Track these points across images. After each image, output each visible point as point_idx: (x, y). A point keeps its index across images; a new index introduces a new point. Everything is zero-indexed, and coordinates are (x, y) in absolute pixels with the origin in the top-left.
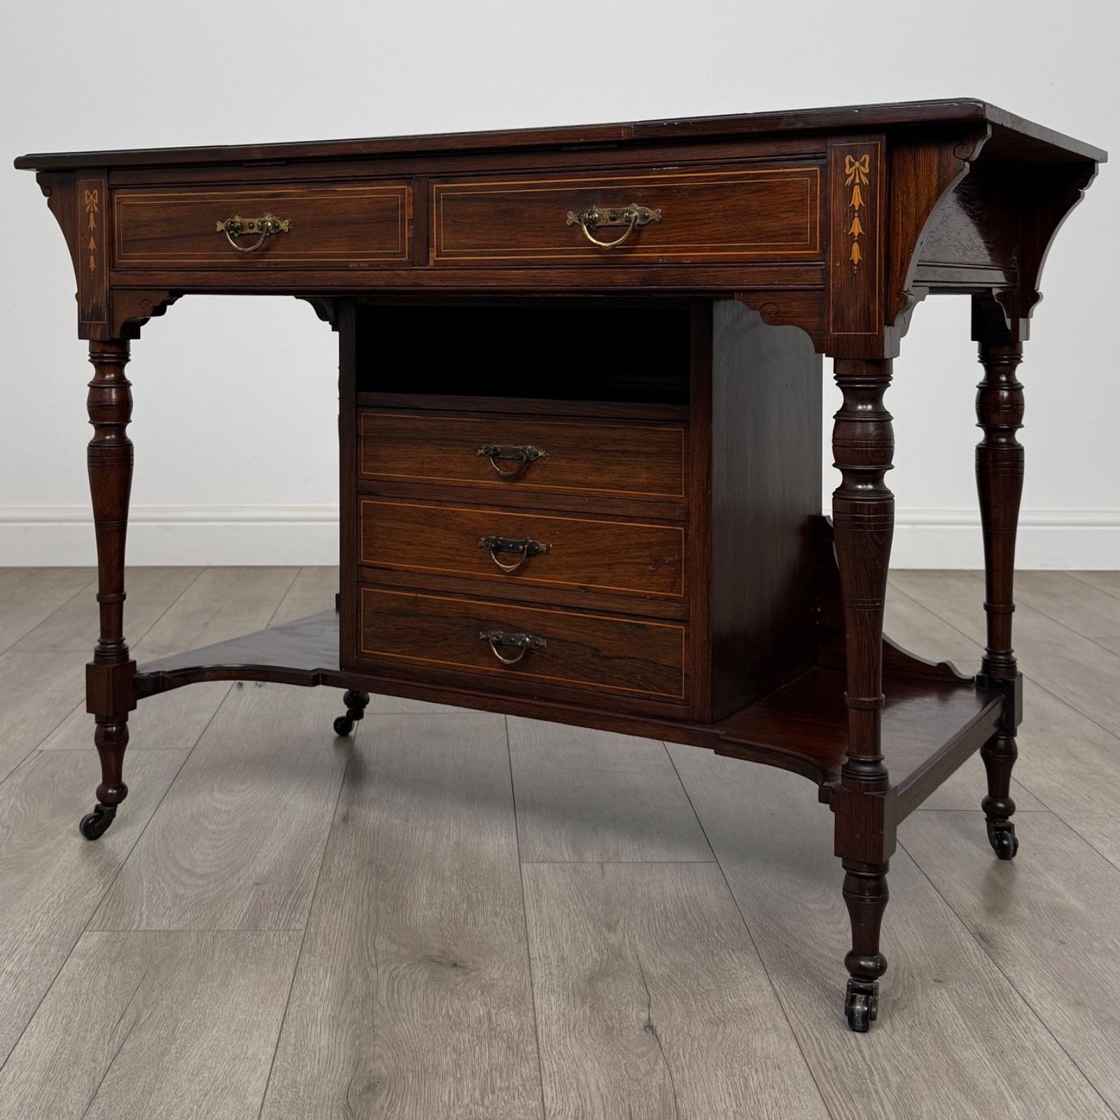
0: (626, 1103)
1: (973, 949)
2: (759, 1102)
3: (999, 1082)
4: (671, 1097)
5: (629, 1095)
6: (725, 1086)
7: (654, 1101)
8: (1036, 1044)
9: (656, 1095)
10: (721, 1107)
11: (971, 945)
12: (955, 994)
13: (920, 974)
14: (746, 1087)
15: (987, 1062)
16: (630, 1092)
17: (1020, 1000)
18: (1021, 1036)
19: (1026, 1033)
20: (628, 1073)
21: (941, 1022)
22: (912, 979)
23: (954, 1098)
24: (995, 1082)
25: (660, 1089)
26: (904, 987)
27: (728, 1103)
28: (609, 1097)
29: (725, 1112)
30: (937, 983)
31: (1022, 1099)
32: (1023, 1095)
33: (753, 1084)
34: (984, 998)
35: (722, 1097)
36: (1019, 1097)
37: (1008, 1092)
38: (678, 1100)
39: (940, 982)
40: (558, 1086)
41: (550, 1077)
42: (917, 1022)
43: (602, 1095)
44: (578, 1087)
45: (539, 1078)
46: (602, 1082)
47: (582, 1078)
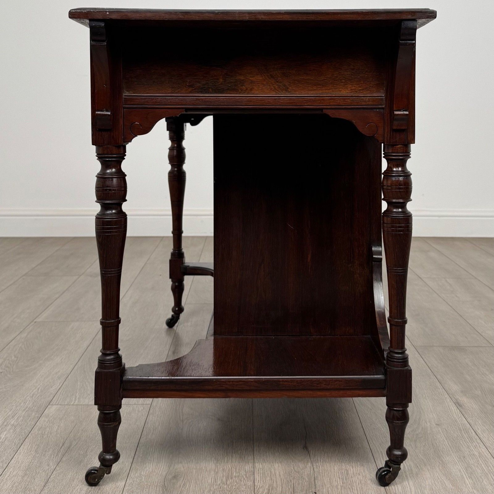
0: (292, 482)
1: (454, 409)
2: (353, 481)
3: (462, 470)
4: (313, 479)
5: (294, 478)
6: (338, 474)
7: (305, 481)
8: (479, 453)
9: (306, 479)
10: (335, 484)
11: (454, 408)
12: (445, 430)
13: (430, 421)
14: (347, 474)
15: (457, 462)
16: (294, 477)
17: (474, 433)
18: (473, 449)
19: (476, 448)
20: (294, 468)
21: (437, 444)
22: (426, 424)
23: (441, 478)
24: (460, 471)
25: (308, 476)
26: (422, 428)
27: (339, 483)
28: (285, 480)
29: (337, 487)
30: (437, 426)
31: (471, 478)
32: (472, 476)
33: (350, 472)
34: (458, 432)
35: (336, 479)
36: (470, 478)
37: (465, 475)
38: (316, 481)
39: (438, 425)
40: (261, 475)
41: (258, 470)
42: (427, 444)
43: (281, 479)
44: (271, 476)
45: (253, 471)
46: (282, 473)
47: (273, 470)
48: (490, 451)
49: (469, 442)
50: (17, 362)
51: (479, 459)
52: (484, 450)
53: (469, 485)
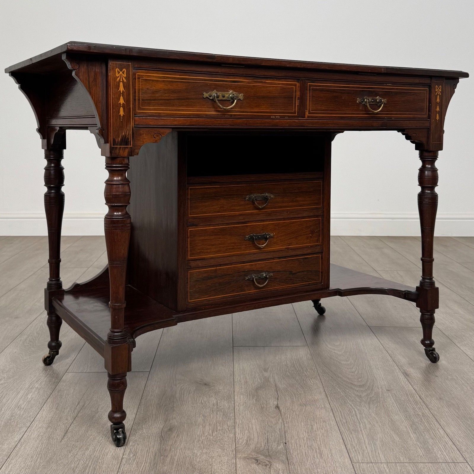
0: (266, 435)
1: (402, 379)
2: (316, 434)
3: (408, 427)
4: (283, 432)
5: (268, 432)
6: (304, 429)
7: (277, 434)
8: (423, 413)
9: (278, 432)
10: (302, 436)
11: (402, 377)
12: (394, 395)
13: (381, 388)
14: (312, 429)
15: (404, 420)
16: (268, 431)
17: (418, 397)
18: (418, 410)
19: (420, 409)
20: (268, 424)
21: (388, 405)
22: (378, 389)
23: (390, 433)
24: (406, 427)
25: (280, 429)
26: (375, 392)
27: (305, 435)
28: (260, 433)
29: (303, 438)
30: (388, 391)
31: (415, 432)
32: (416, 432)
33: (315, 427)
34: (405, 397)
35: (303, 433)
36: (415, 433)
37: (411, 431)
38: (286, 434)
39: (389, 390)
40: (241, 429)
41: (239, 425)
42: (379, 405)
43: (257, 432)
44: (249, 429)
45: (234, 426)
46: (258, 427)
47: (250, 426)
48: (432, 412)
49: (414, 404)
50: (39, 337)
51: (423, 419)
52: (427, 411)
53: (413, 438)
